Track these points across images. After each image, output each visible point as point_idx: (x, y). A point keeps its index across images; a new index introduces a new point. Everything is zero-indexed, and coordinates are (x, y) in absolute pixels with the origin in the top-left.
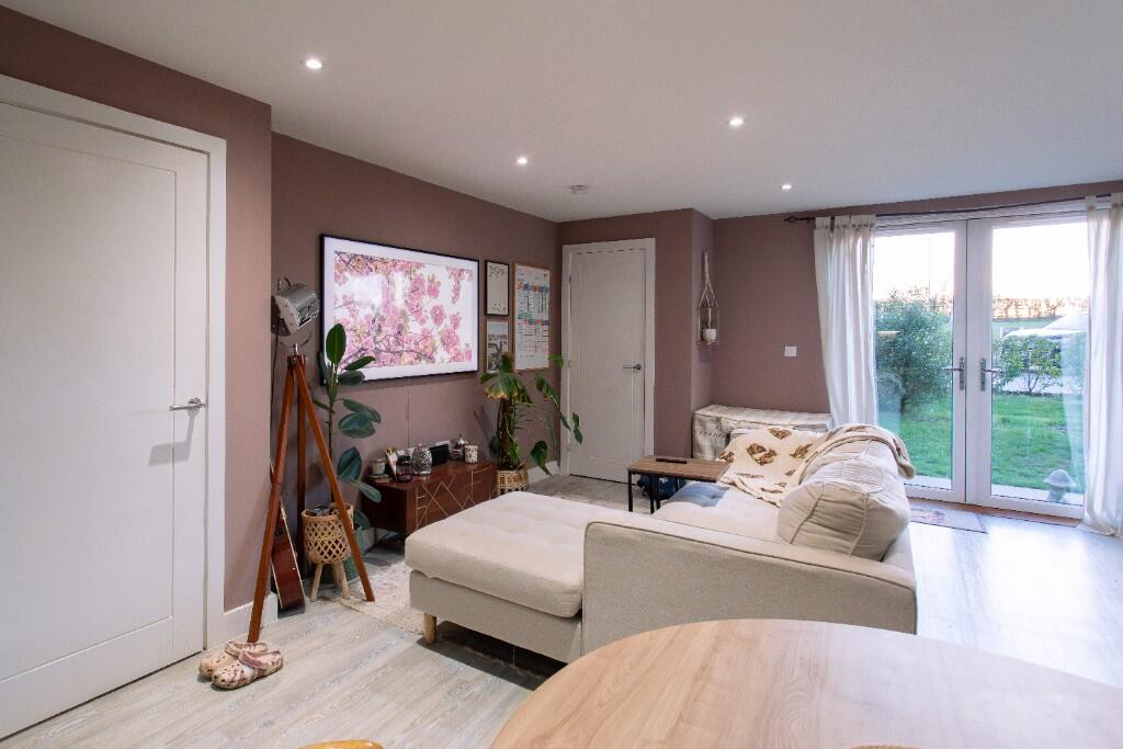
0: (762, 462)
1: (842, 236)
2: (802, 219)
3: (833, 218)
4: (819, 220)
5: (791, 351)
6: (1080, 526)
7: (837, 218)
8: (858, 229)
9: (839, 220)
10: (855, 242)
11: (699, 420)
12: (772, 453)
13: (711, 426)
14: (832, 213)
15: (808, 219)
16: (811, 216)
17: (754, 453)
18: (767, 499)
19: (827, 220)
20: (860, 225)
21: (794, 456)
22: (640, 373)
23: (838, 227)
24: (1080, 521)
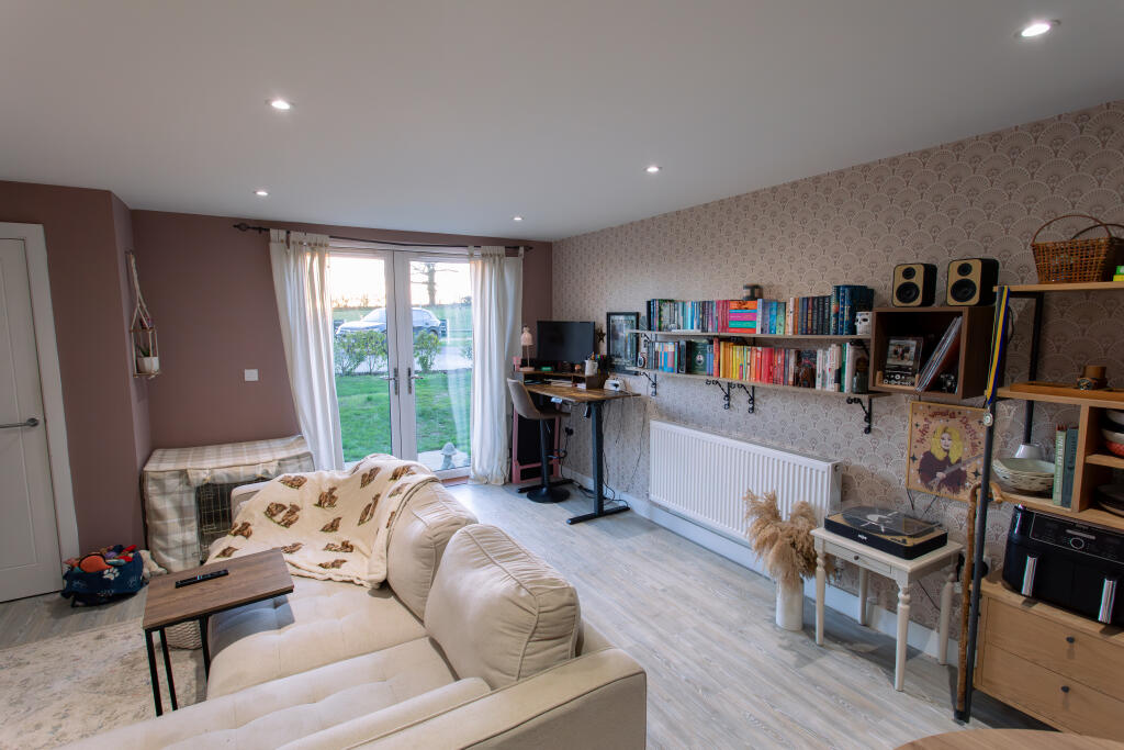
0: (288, 524)
1: (299, 253)
2: (254, 228)
3: (288, 232)
4: (273, 233)
5: (251, 375)
6: (469, 482)
7: (293, 234)
8: (315, 247)
9: (294, 236)
10: (312, 259)
11: (153, 479)
12: (295, 509)
13: (173, 483)
14: (289, 227)
15: (260, 229)
16: (263, 227)
17: (274, 515)
18: (339, 579)
19: (283, 234)
20: (316, 244)
21: (320, 504)
22: (37, 432)
23: (294, 243)
24: (468, 477)
